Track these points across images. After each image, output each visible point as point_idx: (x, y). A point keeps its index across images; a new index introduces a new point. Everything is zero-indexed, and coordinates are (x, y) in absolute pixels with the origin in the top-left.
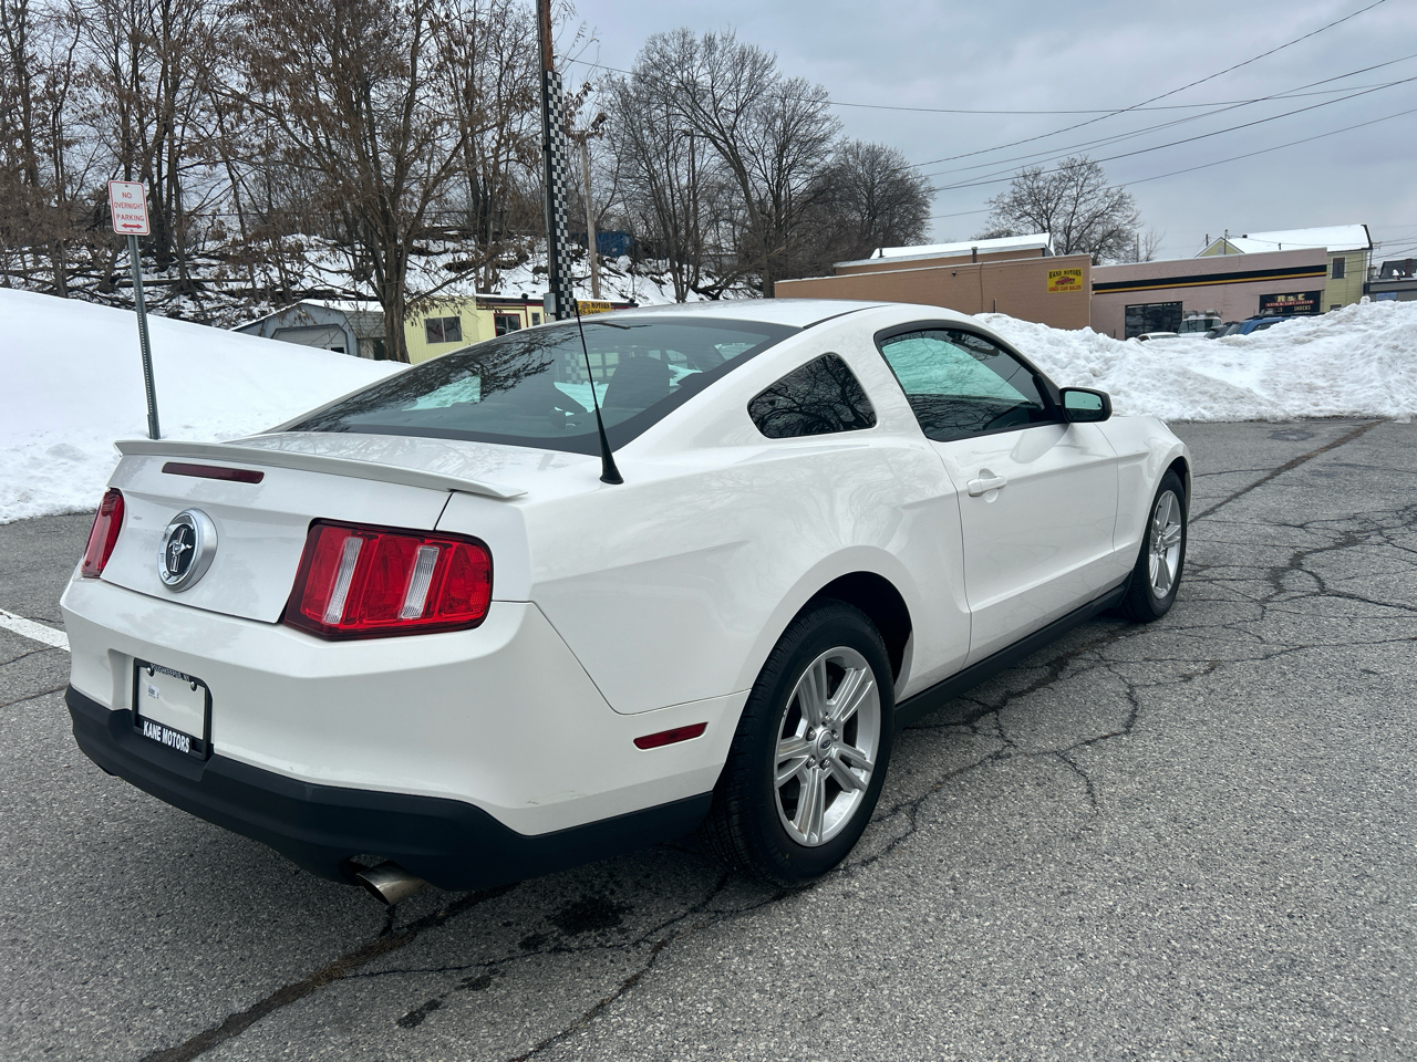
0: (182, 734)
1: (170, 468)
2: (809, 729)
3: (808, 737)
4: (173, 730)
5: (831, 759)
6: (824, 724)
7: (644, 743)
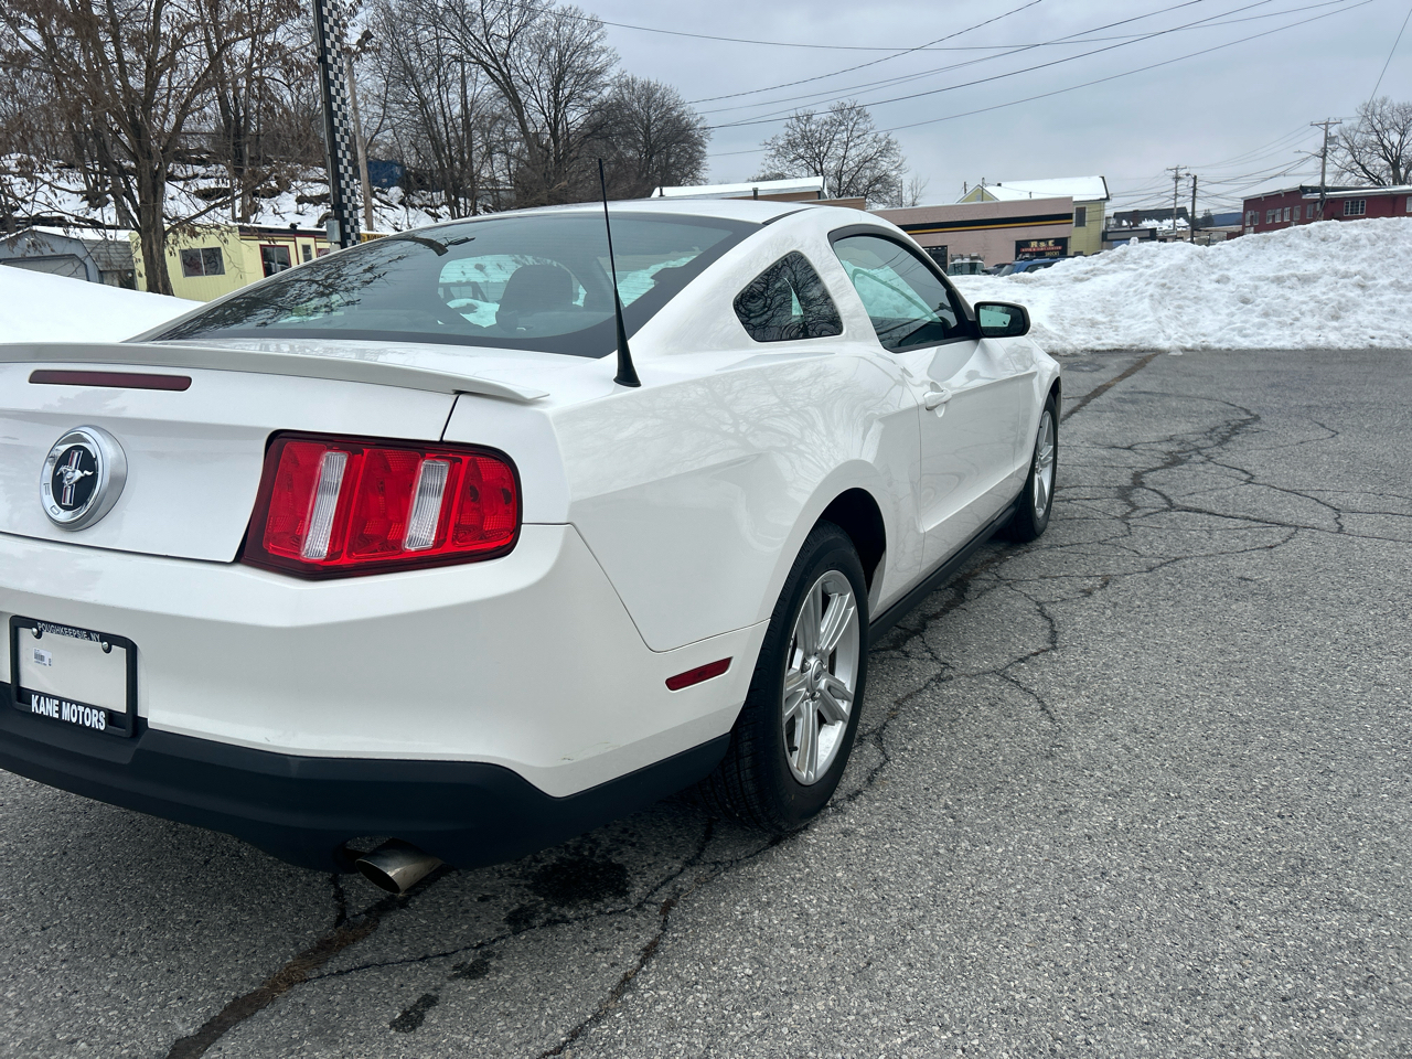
0: (92, 707)
1: (37, 378)
2: (804, 661)
3: (803, 669)
4: (78, 704)
5: (820, 691)
6: (815, 654)
7: (675, 683)
